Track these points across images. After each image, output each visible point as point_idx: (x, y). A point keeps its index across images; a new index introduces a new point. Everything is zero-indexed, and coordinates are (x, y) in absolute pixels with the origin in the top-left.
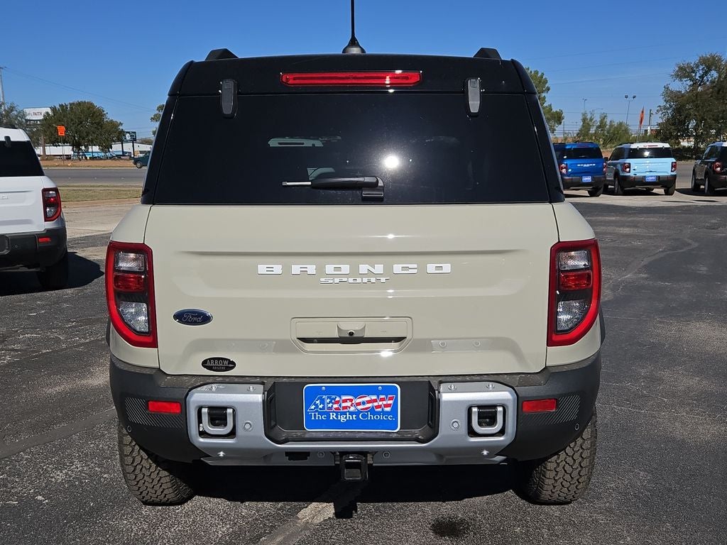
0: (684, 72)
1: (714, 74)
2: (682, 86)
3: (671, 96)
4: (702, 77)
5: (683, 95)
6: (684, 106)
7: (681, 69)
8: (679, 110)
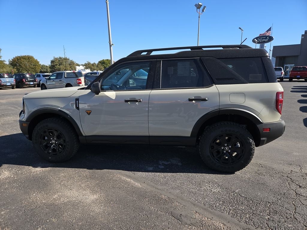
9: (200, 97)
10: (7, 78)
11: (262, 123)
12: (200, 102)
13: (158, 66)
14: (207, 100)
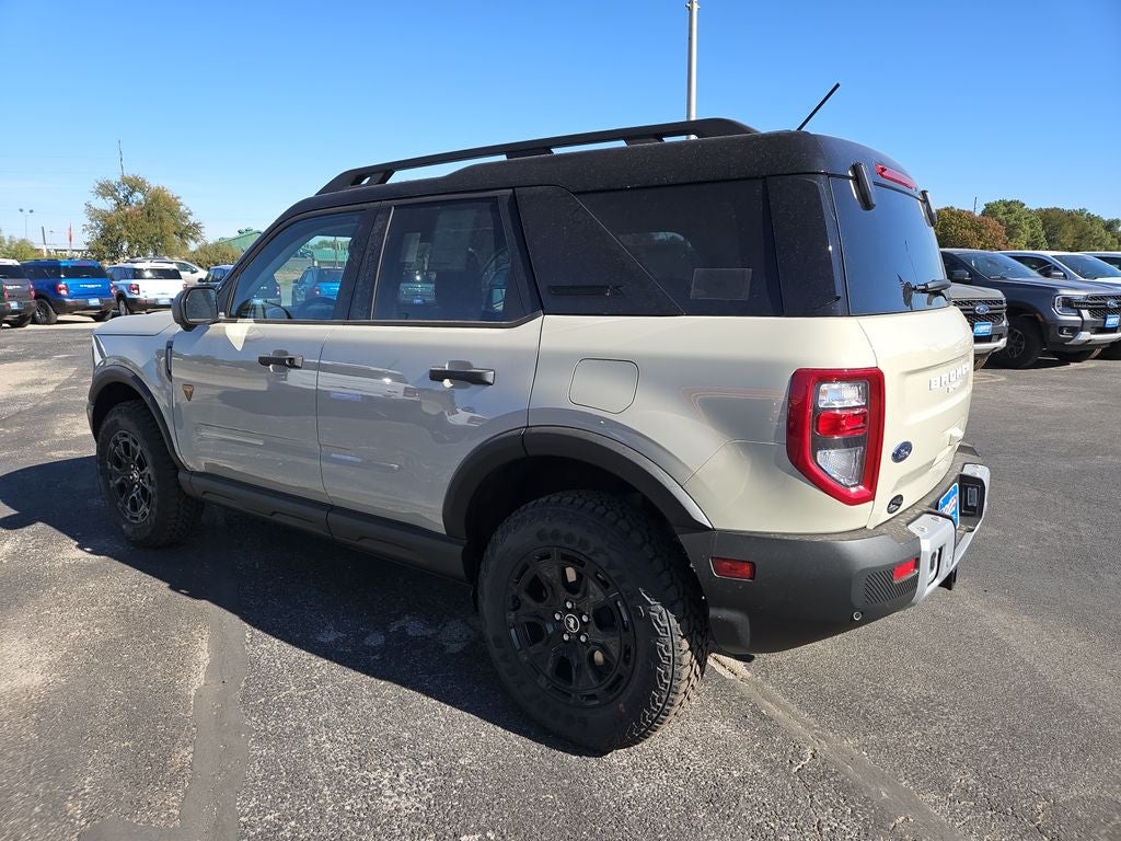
0: (106, 190)
1: (138, 196)
2: (107, 205)
3: (95, 214)
4: (126, 197)
5: (110, 216)
6: (114, 226)
7: (102, 186)
8: (108, 230)
9: (469, 365)
10: (419, 282)
11: (704, 528)
12: (467, 387)
13: (379, 225)
14: (490, 380)
